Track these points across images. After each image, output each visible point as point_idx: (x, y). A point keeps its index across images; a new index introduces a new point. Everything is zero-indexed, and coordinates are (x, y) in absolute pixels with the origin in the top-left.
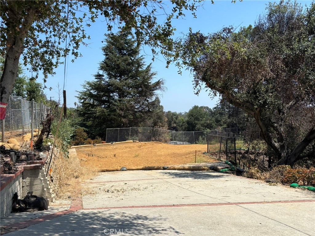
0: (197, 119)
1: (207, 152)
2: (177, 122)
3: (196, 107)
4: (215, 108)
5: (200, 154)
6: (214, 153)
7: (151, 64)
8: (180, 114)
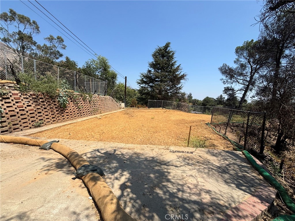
0: (207, 102)
1: (210, 123)
2: (198, 103)
3: (207, 97)
4: (217, 98)
5: (202, 125)
6: (217, 124)
7: (180, 65)
8: (201, 100)
